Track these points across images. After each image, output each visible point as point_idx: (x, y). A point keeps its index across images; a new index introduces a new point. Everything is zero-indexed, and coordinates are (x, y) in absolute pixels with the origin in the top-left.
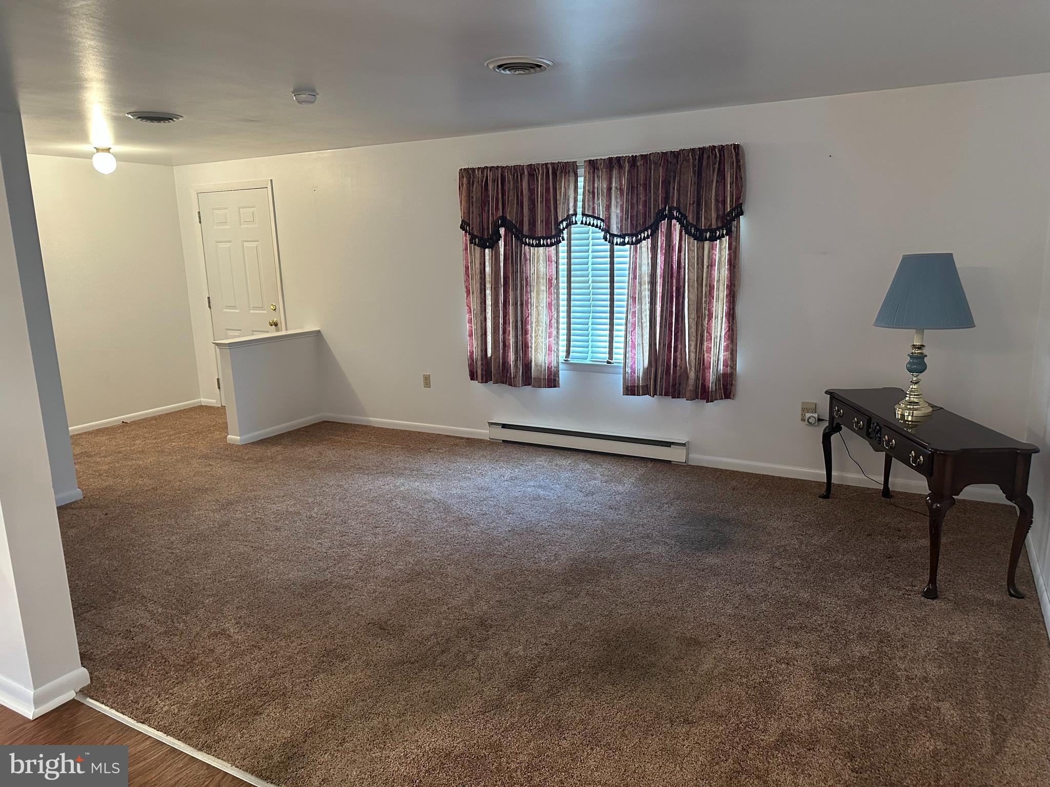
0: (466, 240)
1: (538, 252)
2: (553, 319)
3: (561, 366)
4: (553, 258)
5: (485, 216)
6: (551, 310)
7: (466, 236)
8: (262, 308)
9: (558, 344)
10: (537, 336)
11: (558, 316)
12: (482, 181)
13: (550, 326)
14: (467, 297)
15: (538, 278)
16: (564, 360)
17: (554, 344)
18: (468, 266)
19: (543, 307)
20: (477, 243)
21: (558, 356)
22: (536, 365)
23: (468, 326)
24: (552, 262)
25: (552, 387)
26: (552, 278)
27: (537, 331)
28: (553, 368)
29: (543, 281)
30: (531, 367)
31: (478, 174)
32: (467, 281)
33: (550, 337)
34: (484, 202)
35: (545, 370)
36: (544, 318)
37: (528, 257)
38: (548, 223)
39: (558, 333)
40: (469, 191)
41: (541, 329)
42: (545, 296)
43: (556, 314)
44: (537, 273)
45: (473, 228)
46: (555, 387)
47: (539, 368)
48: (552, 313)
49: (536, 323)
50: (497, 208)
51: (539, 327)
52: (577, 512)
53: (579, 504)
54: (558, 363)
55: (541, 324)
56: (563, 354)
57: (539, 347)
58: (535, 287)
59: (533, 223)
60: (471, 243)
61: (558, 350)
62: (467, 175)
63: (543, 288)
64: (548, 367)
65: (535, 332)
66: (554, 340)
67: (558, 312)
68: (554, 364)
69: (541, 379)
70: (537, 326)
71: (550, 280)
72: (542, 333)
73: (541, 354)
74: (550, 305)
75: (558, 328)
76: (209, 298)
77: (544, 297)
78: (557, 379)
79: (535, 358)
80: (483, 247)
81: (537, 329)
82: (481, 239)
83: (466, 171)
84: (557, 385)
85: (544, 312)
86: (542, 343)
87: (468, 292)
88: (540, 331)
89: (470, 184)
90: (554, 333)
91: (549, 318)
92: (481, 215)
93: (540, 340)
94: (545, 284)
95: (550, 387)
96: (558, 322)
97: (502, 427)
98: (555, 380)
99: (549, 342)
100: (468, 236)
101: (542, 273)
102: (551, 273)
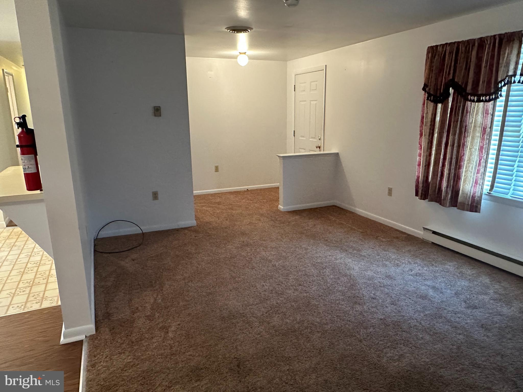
0: (425, 97)
1: (478, 107)
2: (482, 159)
3: (483, 196)
4: (490, 111)
5: (440, 80)
6: (482, 152)
7: (425, 95)
8: (314, 138)
9: (483, 179)
10: (467, 171)
11: (487, 157)
12: (442, 54)
13: (480, 164)
14: (420, 138)
15: (475, 126)
16: (487, 192)
17: (481, 179)
18: (424, 116)
19: (476, 149)
20: (432, 99)
21: (482, 189)
22: (463, 193)
23: (418, 159)
24: (488, 114)
25: (473, 212)
26: (486, 127)
27: (468, 167)
28: (476, 198)
29: (479, 129)
30: (459, 194)
31: (440, 49)
32: (421, 127)
33: (478, 173)
34: (441, 70)
35: (469, 198)
36: (475, 158)
37: (469, 110)
38: (489, 82)
39: (485, 171)
40: (432, 62)
41: (471, 166)
42: (479, 141)
43: (486, 155)
44: (474, 123)
45: (430, 89)
46: (476, 211)
47: (465, 195)
48: (482, 154)
49: (467, 161)
50: (449, 73)
51: (470, 164)
52: (449, 321)
53: (455, 314)
54: (481, 194)
55: (472, 162)
56: (487, 188)
57: (468, 180)
58: (471, 134)
59: (476, 84)
60: (428, 99)
61: (483, 184)
62: (432, 51)
63: (478, 134)
64: (472, 196)
65: (466, 168)
66: (481, 176)
67: (488, 154)
68: (478, 194)
69: (465, 204)
70: (468, 163)
71: (484, 129)
72: (472, 169)
73: (469, 185)
74: (481, 148)
75: (486, 167)
76: (294, 131)
77: (477, 141)
78: (479, 206)
79: (463, 188)
80: (436, 102)
81: (468, 165)
82: (435, 96)
83: (432, 47)
84: (478, 211)
85: (476, 153)
86: (471, 177)
87: (421, 135)
88: (470, 168)
89: (433, 57)
90: (482, 170)
91: (480, 158)
92: (436, 79)
93: (469, 174)
94: (480, 132)
95: (471, 211)
96: (486, 162)
97: (432, 233)
98: (477, 207)
99: (476, 176)
100: (426, 94)
101: (479, 123)
102: (486, 123)
